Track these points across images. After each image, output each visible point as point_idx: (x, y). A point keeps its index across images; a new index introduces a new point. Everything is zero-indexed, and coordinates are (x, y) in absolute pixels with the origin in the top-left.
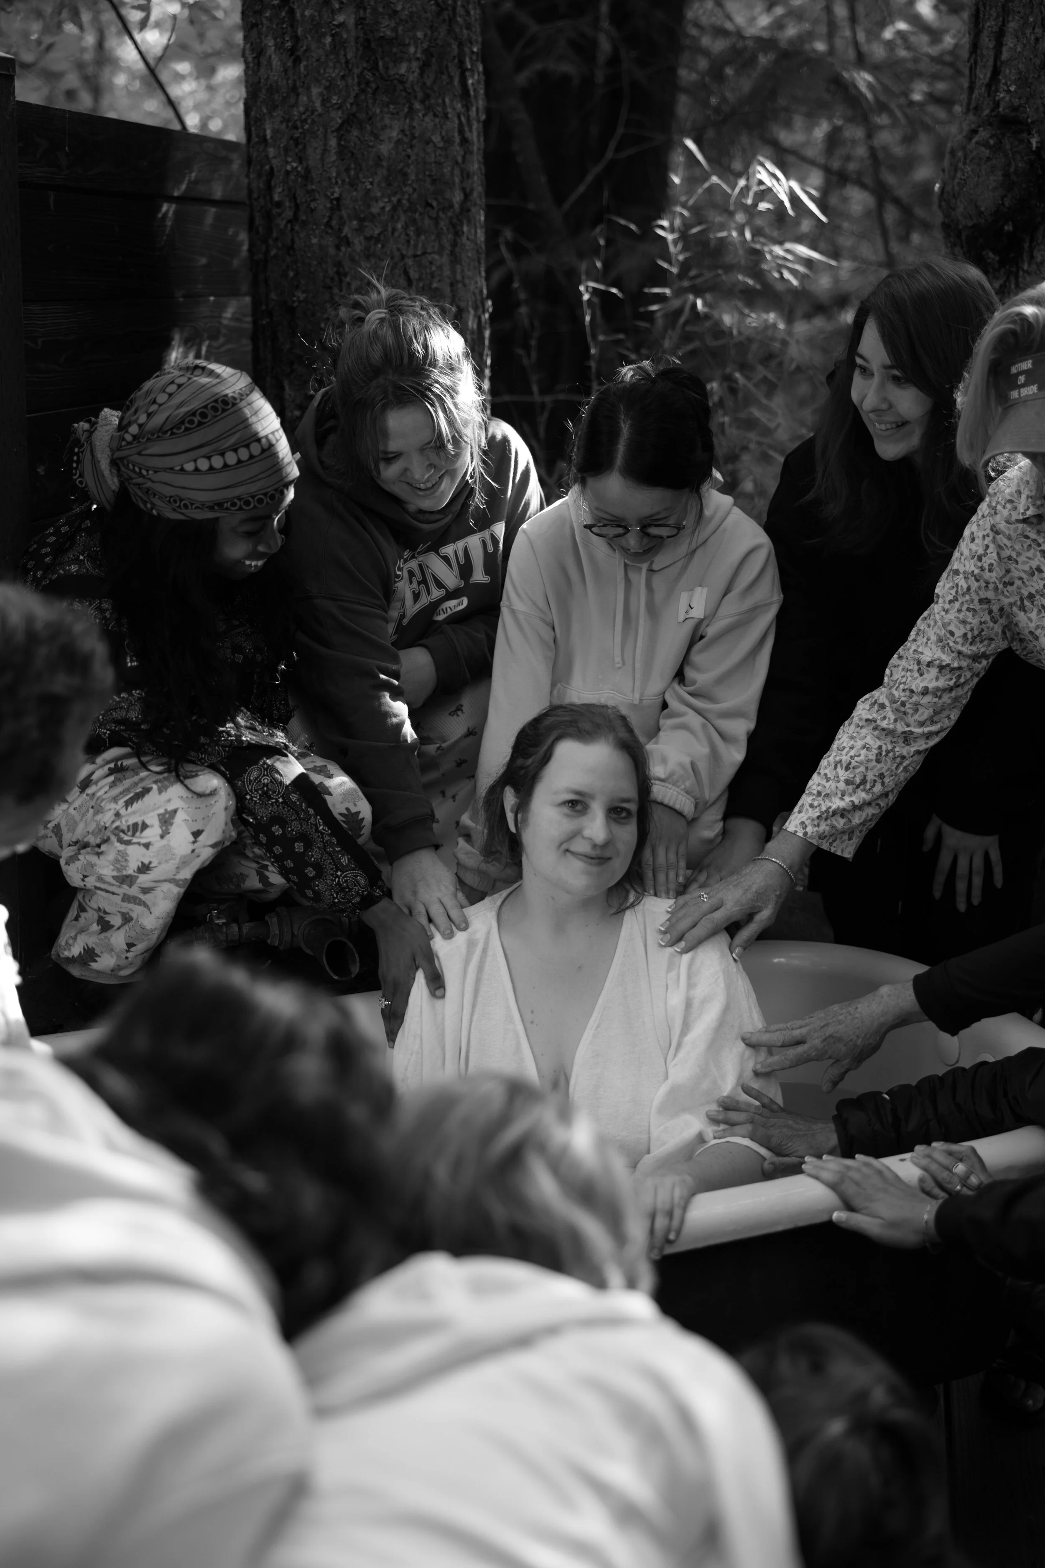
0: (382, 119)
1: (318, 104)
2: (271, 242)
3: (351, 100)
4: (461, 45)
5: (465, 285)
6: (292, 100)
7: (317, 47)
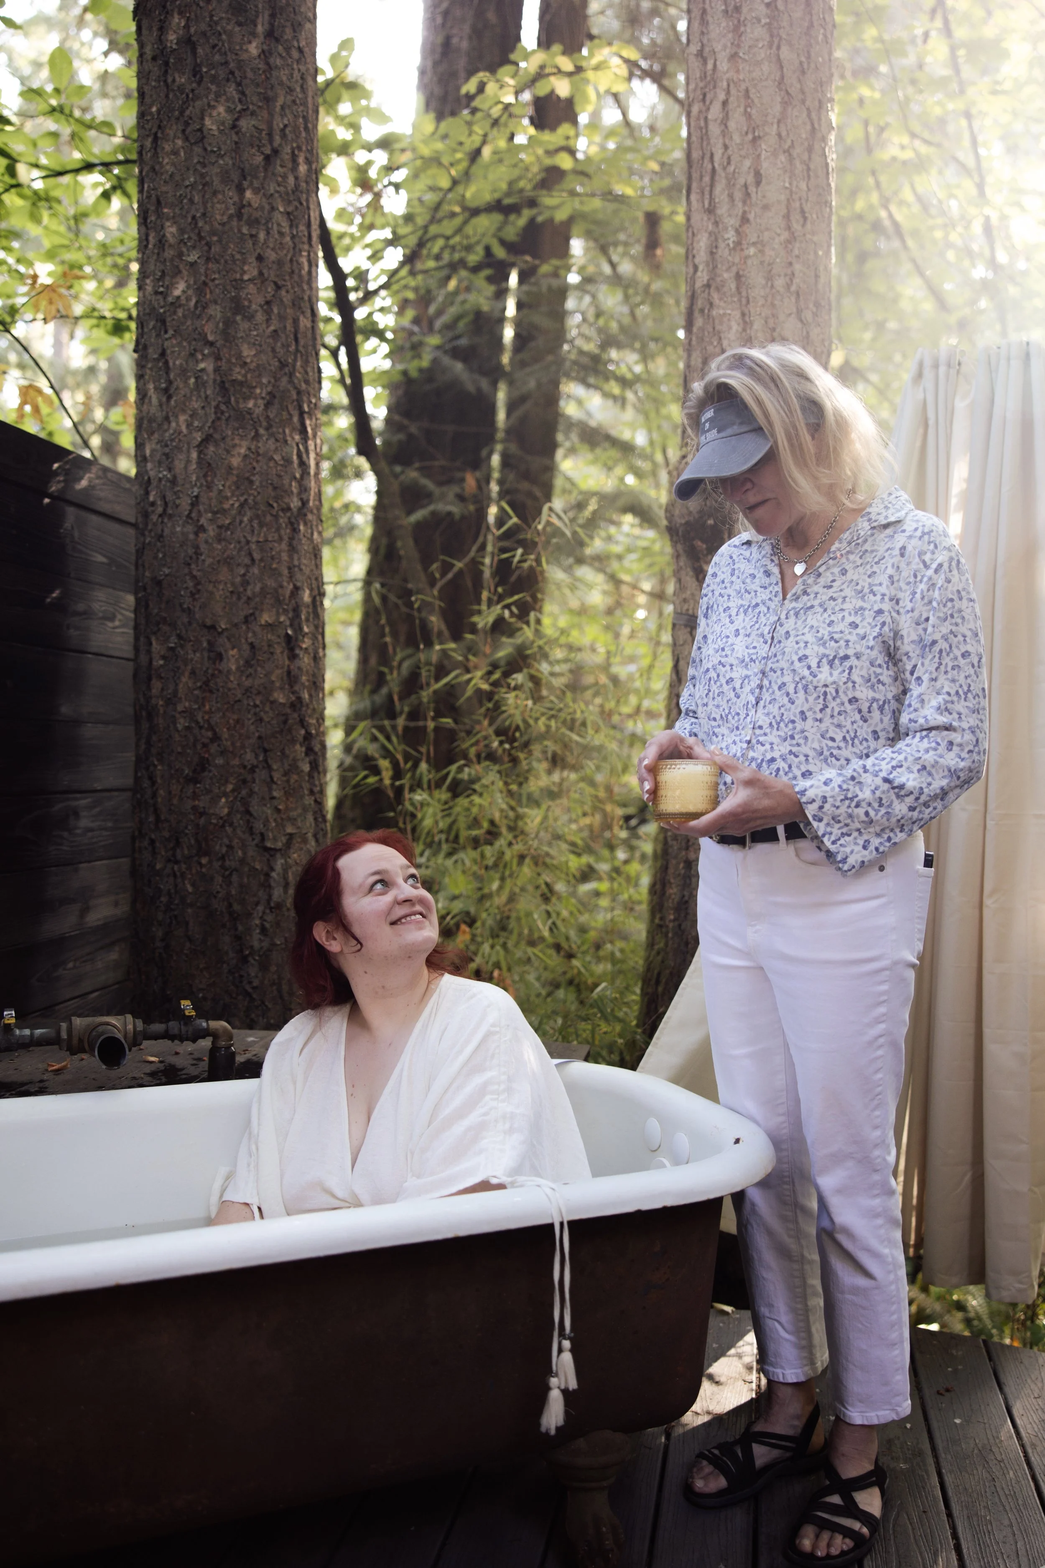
0: (233, 439)
1: (184, 428)
2: (147, 533)
3: (209, 424)
4: (299, 393)
5: (301, 570)
6: (166, 427)
7: (184, 387)
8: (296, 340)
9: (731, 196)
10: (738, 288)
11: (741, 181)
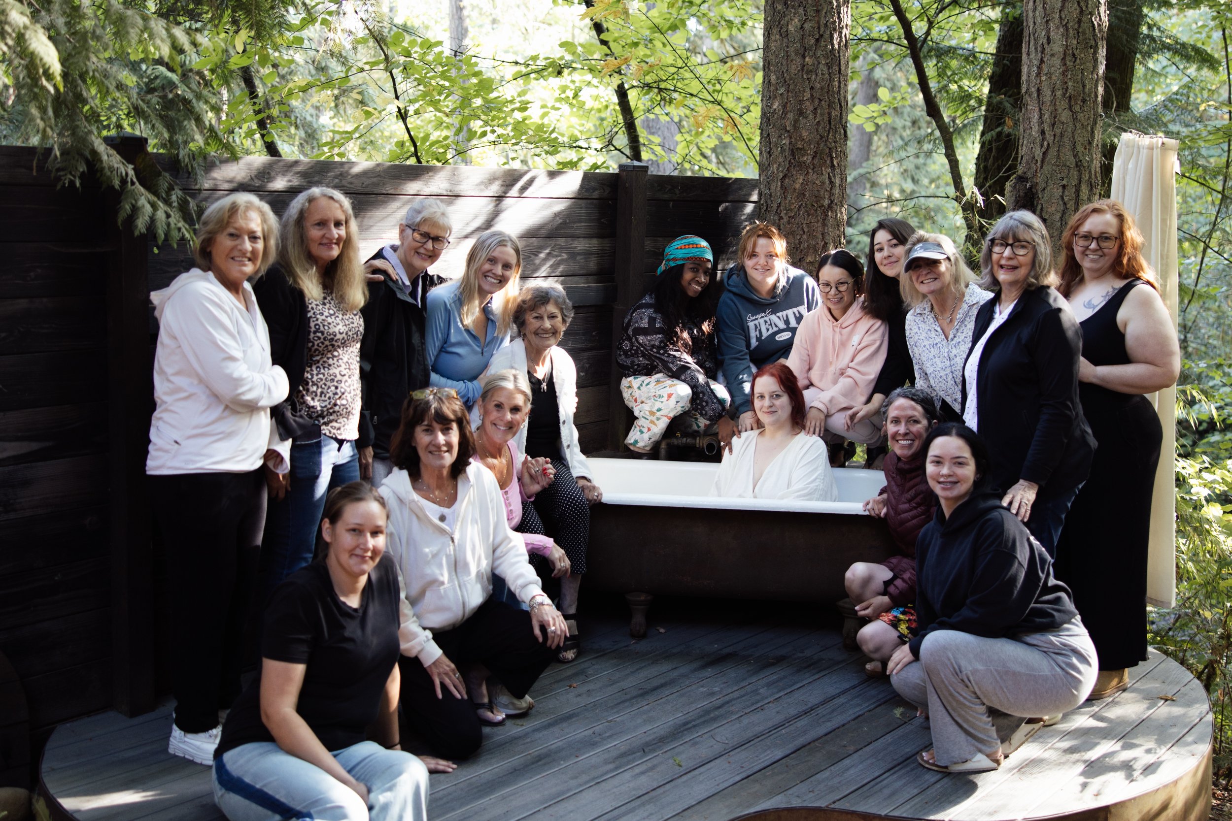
0: (796, 176)
3: (786, 169)
6: (770, 168)
7: (776, 151)
8: (830, 123)
9: (1036, 49)
10: (1038, 96)
11: (1041, 42)
